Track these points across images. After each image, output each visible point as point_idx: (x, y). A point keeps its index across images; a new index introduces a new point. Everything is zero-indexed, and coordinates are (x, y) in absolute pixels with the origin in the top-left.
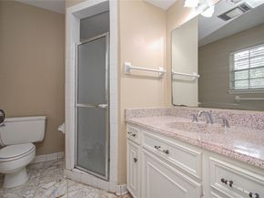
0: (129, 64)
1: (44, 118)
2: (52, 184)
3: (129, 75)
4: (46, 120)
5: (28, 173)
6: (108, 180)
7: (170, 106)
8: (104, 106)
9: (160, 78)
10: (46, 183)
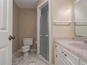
0: (55, 21)
1: (32, 39)
2: (34, 58)
3: (55, 25)
4: (33, 39)
5: (29, 53)
6: (48, 61)
7: (74, 36)
8: (47, 36)
9: (69, 25)
10: (32, 57)
